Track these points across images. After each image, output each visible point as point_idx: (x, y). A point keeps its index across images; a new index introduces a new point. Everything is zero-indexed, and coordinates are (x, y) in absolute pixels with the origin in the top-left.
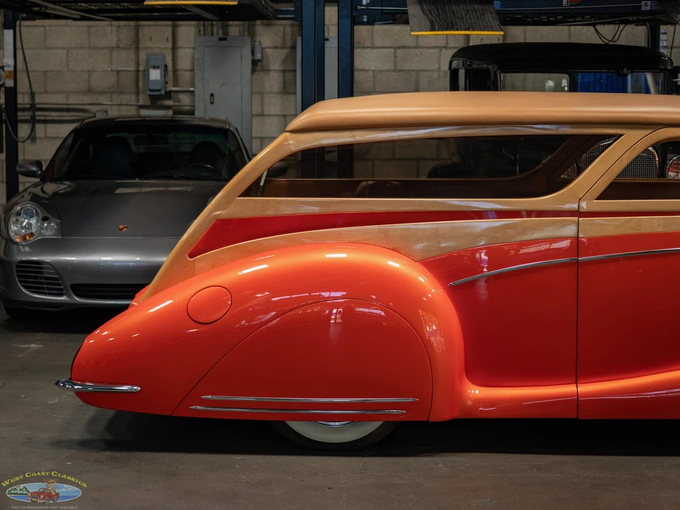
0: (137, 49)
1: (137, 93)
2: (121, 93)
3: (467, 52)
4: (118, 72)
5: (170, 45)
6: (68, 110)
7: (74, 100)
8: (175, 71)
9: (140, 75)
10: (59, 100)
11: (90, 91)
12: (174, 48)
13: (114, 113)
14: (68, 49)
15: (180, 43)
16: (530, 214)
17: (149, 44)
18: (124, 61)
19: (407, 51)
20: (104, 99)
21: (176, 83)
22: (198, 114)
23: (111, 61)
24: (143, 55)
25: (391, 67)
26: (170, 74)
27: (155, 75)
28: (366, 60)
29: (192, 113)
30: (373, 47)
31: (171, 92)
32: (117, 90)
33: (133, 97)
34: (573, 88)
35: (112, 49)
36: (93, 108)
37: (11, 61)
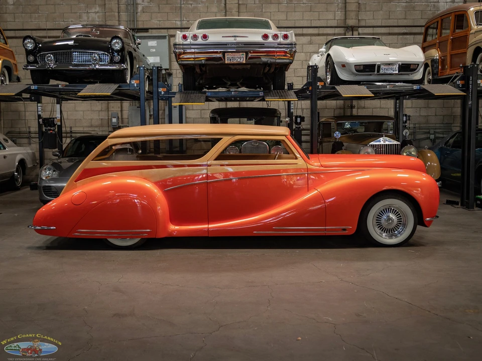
0: (108, 111)
1: (109, 127)
2: (103, 127)
4: (102, 119)
5: (120, 109)
6: (84, 133)
7: (86, 129)
8: (122, 119)
9: (109, 120)
10: (81, 129)
11: (91, 126)
12: (122, 111)
13: (100, 133)
14: (83, 111)
15: (124, 109)
16: (189, 166)
17: (112, 109)
18: (104, 115)
19: (205, 111)
20: (96, 129)
21: (122, 123)
23: (99, 115)
24: (110, 113)
25: (200, 117)
26: (120, 120)
27: (114, 120)
28: (190, 114)
30: (193, 110)
31: (120, 126)
32: (102, 126)
33: (107, 128)
34: (256, 123)
35: (99, 111)
36: (93, 132)
37: (59, 116)
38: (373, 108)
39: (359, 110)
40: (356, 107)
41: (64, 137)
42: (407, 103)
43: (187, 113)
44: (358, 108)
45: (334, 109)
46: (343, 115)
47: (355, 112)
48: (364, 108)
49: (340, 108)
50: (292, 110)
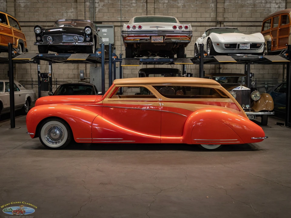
0: (78, 69)
1: (78, 79)
2: (75, 78)
3: (142, 70)
4: (74, 74)
5: (85, 69)
6: (64, 82)
7: (65, 80)
8: (86, 74)
9: (79, 75)
10: (62, 80)
11: (68, 78)
12: (86, 69)
13: (73, 82)
14: (64, 69)
15: (87, 68)
17: (80, 68)
18: (75, 72)
19: (134, 70)
20: (71, 80)
21: (86, 76)
22: (91, 83)
23: (73, 72)
24: (79, 70)
26: (85, 75)
27: (82, 75)
28: (125, 72)
29: (90, 82)
30: (127, 69)
31: (85, 78)
32: (74, 78)
33: (77, 79)
34: (165, 77)
35: (73, 69)
36: (69, 82)
37: (50, 72)
38: (232, 69)
39: (224, 70)
40: (222, 68)
41: (53, 84)
42: (252, 66)
43: (124, 71)
44: (223, 69)
45: (209, 69)
46: (214, 73)
47: (221, 71)
48: (227, 69)
49: (213, 69)
50: (185, 70)
